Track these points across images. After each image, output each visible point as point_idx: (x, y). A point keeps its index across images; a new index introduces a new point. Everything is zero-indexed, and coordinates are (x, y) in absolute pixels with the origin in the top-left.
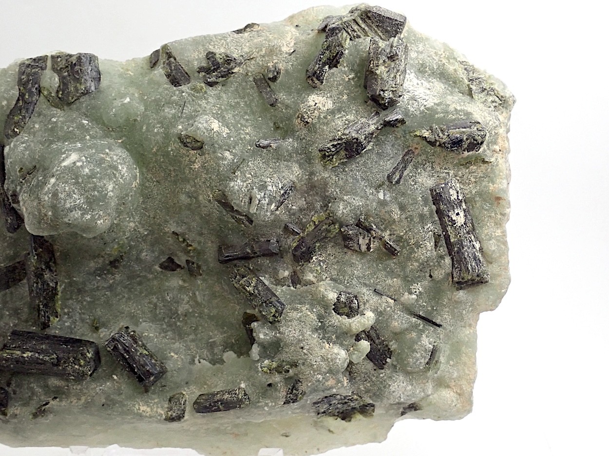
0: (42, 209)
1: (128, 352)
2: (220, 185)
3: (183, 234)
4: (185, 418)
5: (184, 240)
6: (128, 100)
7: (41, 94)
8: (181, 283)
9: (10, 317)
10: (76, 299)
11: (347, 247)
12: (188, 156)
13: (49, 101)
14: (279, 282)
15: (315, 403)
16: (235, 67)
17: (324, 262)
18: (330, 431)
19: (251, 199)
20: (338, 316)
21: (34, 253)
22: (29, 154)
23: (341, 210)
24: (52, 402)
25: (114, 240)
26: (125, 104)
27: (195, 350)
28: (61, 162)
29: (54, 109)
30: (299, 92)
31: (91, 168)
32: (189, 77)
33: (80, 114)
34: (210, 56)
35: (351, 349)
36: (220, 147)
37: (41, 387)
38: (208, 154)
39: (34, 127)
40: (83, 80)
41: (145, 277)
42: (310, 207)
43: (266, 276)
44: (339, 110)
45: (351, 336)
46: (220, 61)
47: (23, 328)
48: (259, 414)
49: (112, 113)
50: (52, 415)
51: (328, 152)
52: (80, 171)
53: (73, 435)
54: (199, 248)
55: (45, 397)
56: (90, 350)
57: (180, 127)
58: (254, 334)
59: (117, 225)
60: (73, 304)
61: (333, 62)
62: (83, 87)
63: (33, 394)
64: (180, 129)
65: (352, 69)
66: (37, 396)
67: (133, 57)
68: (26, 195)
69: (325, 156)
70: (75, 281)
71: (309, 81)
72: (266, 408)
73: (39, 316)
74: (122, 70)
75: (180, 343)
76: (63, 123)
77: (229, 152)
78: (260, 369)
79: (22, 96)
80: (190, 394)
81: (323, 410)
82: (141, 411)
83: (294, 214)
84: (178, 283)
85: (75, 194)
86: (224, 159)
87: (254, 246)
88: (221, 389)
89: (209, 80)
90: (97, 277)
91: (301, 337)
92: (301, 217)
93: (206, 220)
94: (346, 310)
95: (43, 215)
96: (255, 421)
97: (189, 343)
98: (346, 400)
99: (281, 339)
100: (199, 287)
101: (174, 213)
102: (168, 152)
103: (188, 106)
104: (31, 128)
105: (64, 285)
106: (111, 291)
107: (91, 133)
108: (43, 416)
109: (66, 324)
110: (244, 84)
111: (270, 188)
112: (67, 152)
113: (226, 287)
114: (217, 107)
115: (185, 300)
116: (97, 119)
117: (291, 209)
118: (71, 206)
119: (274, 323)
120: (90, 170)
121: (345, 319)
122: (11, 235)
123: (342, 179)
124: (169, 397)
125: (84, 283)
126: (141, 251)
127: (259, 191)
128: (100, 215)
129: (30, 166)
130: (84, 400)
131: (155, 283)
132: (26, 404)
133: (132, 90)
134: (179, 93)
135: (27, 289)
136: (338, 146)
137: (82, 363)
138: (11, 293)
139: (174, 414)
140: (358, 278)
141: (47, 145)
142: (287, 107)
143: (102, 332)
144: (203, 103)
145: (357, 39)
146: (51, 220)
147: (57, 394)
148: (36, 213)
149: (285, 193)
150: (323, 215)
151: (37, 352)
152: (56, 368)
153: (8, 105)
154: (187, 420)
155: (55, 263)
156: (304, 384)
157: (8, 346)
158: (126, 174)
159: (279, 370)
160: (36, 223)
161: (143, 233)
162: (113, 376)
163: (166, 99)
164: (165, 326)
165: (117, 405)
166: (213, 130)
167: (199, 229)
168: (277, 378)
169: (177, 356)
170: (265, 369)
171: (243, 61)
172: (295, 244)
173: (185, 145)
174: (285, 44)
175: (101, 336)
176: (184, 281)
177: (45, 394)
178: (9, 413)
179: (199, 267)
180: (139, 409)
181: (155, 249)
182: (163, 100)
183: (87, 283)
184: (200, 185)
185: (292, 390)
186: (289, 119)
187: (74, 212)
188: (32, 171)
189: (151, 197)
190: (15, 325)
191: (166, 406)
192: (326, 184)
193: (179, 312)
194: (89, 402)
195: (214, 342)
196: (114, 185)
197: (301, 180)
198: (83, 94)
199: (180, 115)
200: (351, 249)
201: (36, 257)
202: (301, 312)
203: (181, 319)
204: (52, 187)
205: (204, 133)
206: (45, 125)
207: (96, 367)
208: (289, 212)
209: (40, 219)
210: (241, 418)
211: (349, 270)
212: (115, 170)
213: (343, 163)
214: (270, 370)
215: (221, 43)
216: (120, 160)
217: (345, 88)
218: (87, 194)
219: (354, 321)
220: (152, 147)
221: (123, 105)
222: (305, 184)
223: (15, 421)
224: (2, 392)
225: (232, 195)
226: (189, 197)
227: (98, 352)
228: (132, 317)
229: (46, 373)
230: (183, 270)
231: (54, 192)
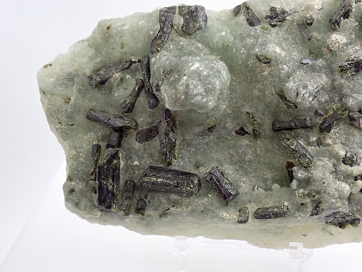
0: (178, 94)
1: (218, 181)
2: (280, 85)
3: (253, 114)
4: (249, 222)
5: (253, 117)
6: (224, 33)
7: (173, 28)
8: (248, 142)
9: (148, 158)
10: (186, 149)
11: (351, 125)
12: (260, 67)
13: (177, 32)
14: (309, 144)
15: (327, 216)
16: (287, 16)
17: (338, 133)
18: (331, 234)
19: (297, 94)
20: (345, 165)
21: (165, 121)
22: (169, 62)
23: (351, 102)
24: (171, 209)
25: (214, 115)
26: (223, 35)
27: (255, 182)
28: (189, 68)
29: (180, 37)
30: (325, 32)
31: (207, 71)
32: (260, 21)
33: (196, 41)
34: (273, 9)
35: (352, 185)
36: (281, 63)
37: (166, 199)
38: (273, 66)
39: (169, 47)
40: (198, 21)
41: (227, 138)
42: (332, 100)
43: (302, 140)
44: (351, 44)
45: (352, 177)
46: (279, 12)
47: (155, 165)
48: (293, 222)
49: (215, 41)
50: (170, 216)
51: (345, 68)
52: (202, 73)
53: (180, 229)
54: (261, 122)
55: (168, 205)
56: (196, 179)
57: (257, 50)
58: (294, 174)
59: (217, 106)
60: (184, 152)
61: (346, 15)
62: (198, 25)
63: (161, 203)
64: (257, 51)
65: (356, 20)
66: (163, 205)
67: (224, 9)
68: (167, 86)
69: (343, 70)
70: (186, 138)
71: (332, 26)
72: (299, 218)
73: (166, 158)
74: (217, 16)
75: (246, 178)
76: (187, 45)
77: (286, 66)
78: (297, 195)
79: (162, 29)
80: (252, 208)
81: (330, 221)
82: (224, 216)
83: (321, 104)
84: (246, 143)
85: (199, 86)
86: (283, 69)
87: (296, 122)
88: (272, 206)
89: (272, 23)
90: (200, 137)
91: (323, 176)
92: (326, 106)
93: (268, 106)
94: (350, 162)
95: (178, 98)
96: (289, 226)
97: (251, 178)
98: (345, 216)
99: (311, 177)
100: (259, 146)
101: (249, 101)
102: (248, 65)
103: (260, 38)
104: (168, 48)
105: (180, 141)
106: (207, 145)
107: (204, 52)
108: (165, 217)
109: (181, 163)
110: (291, 26)
111: (309, 88)
112: (192, 62)
113: (276, 146)
114: (277, 39)
115: (250, 153)
116: (206, 44)
117: (321, 101)
118: (196, 93)
119: (307, 168)
120: (207, 73)
121: (349, 167)
122: (151, 110)
123: (352, 84)
124: (239, 209)
125: (192, 140)
126: (227, 123)
127: (303, 89)
128: (211, 99)
129: (169, 69)
130: (191, 208)
131: (232, 142)
132: (155, 209)
133: (225, 28)
134: (254, 30)
135: (159, 142)
136: (351, 65)
137: (192, 186)
138: (149, 144)
139: (243, 219)
140: (357, 143)
141: (178, 58)
142: (318, 40)
143: (201, 169)
144: (269, 36)
145: (359, 3)
146: (183, 101)
147: (175, 204)
148: (174, 97)
149: (318, 91)
150: (339, 105)
151: (165, 179)
152: (176, 189)
153: (153, 34)
154: (249, 223)
155: (176, 127)
156: (324, 204)
157: (148, 174)
158: (225, 76)
159: (309, 195)
160: (173, 102)
161: (229, 112)
162: (209, 195)
163: (247, 34)
164: (237, 168)
165: (210, 212)
166: (277, 52)
167: (263, 111)
168: (308, 200)
169: (245, 185)
170: (301, 195)
171: (292, 13)
172: (321, 122)
173: (260, 60)
174: (316, 4)
175: (201, 171)
176: (250, 141)
177: (168, 204)
178: (146, 214)
179: (260, 133)
180: (223, 215)
181: (234, 122)
182: (245, 34)
183: (194, 140)
184: (267, 85)
185: (316, 208)
186: (320, 48)
187: (198, 97)
188: (170, 72)
189: (235, 91)
190: (150, 163)
191: (238, 214)
192: (342, 87)
193: (246, 160)
194: (193, 209)
195: (267, 178)
196: (220, 82)
197: (327, 84)
198: (198, 29)
199: (256, 43)
200: (354, 126)
201: (166, 124)
202: (324, 162)
203: (247, 164)
204: (185, 82)
205: (272, 54)
206: (176, 46)
207: (199, 189)
208: (319, 103)
209: (176, 100)
210: (281, 224)
211: (352, 138)
212: (220, 74)
213: (353, 75)
214: (304, 195)
215: (278, 2)
216: (222, 68)
217: (354, 30)
218: (205, 86)
219: (354, 169)
220: (239, 61)
221: (221, 36)
222: (329, 86)
223: (149, 219)
224: (143, 201)
225: (287, 91)
226: (259, 91)
227: (200, 180)
228: (219, 161)
229: (169, 192)
230: (249, 135)
231: (187, 84)
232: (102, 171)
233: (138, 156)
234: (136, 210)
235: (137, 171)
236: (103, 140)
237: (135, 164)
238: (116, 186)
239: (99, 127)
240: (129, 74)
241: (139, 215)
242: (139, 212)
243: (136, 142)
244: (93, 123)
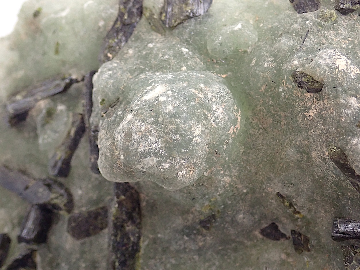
0: (115, 151)
2: (340, 140)
3: (290, 198)
5: (291, 205)
6: (239, 26)
7: (143, 16)
8: (283, 256)
12: (303, 100)
13: (150, 23)
21: (116, 200)
22: (113, 83)
25: (205, 196)
26: (235, 31)
28: (143, 96)
29: (154, 33)
31: (176, 105)
32: (318, 1)
33: (181, 41)
36: (345, 92)
38: (328, 99)
39: (128, 52)
41: (242, 243)
49: (218, 41)
52: (162, 108)
54: (309, 217)
57: (296, 62)
59: (209, 178)
62: (188, 9)
64: (296, 65)
76: (159, 50)
77: (355, 99)
79: (121, 16)
84: (280, 256)
85: (151, 135)
86: (347, 106)
89: (342, 6)
90: (185, 237)
93: (319, 183)
95: (116, 158)
101: (280, 170)
102: (279, 94)
103: (311, 37)
104: (125, 54)
105: (148, 241)
106: (200, 255)
107: (189, 63)
112: (153, 84)
114: (348, 40)
118: (144, 150)
120: (175, 107)
126: (238, 212)
128: (182, 164)
129: (113, 98)
133: (247, 16)
134: (302, 21)
135: (107, 241)
138: (91, 242)
141: (136, 74)
144: (331, 34)
146: (124, 166)
148: (108, 154)
153: (105, 26)
155: (139, 214)
158: (221, 117)
160: (108, 166)
161: (242, 190)
163: (285, 28)
166: (338, 68)
167: (310, 193)
173: (300, 85)
176: (288, 255)
179: (307, 240)
181: (255, 211)
182: (282, 29)
183: (173, 242)
184: (313, 139)
187: (148, 159)
188: (114, 104)
189: (254, 148)
196: (204, 129)
198: (189, 17)
199: (298, 48)
201: (117, 206)
204: (127, 125)
205: (325, 71)
206: (140, 51)
209: (113, 162)
212: (207, 110)
216: (216, 98)
218: (167, 137)
220: (259, 85)
221: (233, 32)
225: (353, 155)
226: (299, 152)
230: (287, 241)
231: (128, 131)
233: (69, 263)
240: (63, 103)
243: (68, 235)
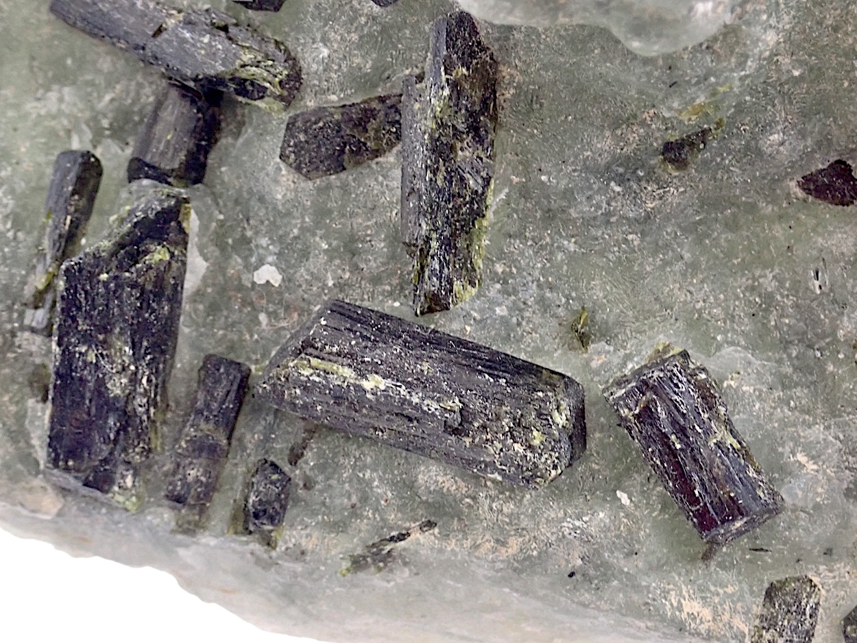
1: (682, 432)
9: (331, 259)
10: (533, 239)
21: (444, 77)
24: (416, 536)
25: (706, 79)
37: (393, 484)
41: (752, 208)
47: (363, 298)
50: (406, 570)
55: (400, 515)
56: (564, 404)
59: (732, 31)
60: (522, 253)
63: (364, 499)
66: (376, 510)
70: (543, 183)
73: (421, 273)
75: (828, 428)
80: (836, 588)
82: (684, 616)
90: (612, 184)
105: (507, 190)
106: (644, 234)
108: (380, 569)
109: (498, 310)
122: (376, 9)
124: (766, 585)
125: (568, 194)
130: (515, 548)
131: (779, 231)
135: (396, 184)
137: (537, 438)
138: (345, 188)
143: (599, 353)
147: (438, 514)
151: (403, 382)
152: (453, 440)
155: (494, 118)
157: (319, 345)
161: (789, 71)
162: (619, 493)
164: (787, 369)
165: (615, 583)
169: (815, 467)
175: (595, 364)
177: (401, 508)
178: (286, 542)
181: (809, 127)
190: (341, 286)
193: (841, 333)
194: (530, 557)
201: (447, 92)
203: (841, 356)
207: (572, 458)
223: (299, 567)
224: (275, 477)
227: (583, 410)
228: (696, 323)
229: (417, 448)
232: (82, 297)
233: (281, 239)
234: (234, 518)
235: (269, 314)
236: (118, 132)
237: (263, 282)
238: (149, 381)
239: (106, 64)
241: (247, 543)
242: (252, 528)
243: (282, 166)
244: (80, 42)
